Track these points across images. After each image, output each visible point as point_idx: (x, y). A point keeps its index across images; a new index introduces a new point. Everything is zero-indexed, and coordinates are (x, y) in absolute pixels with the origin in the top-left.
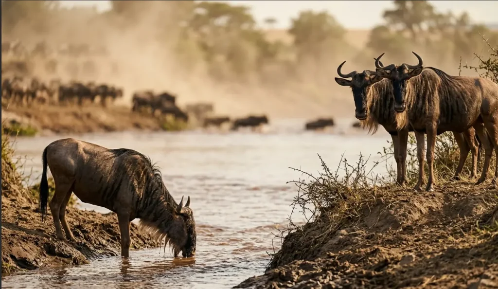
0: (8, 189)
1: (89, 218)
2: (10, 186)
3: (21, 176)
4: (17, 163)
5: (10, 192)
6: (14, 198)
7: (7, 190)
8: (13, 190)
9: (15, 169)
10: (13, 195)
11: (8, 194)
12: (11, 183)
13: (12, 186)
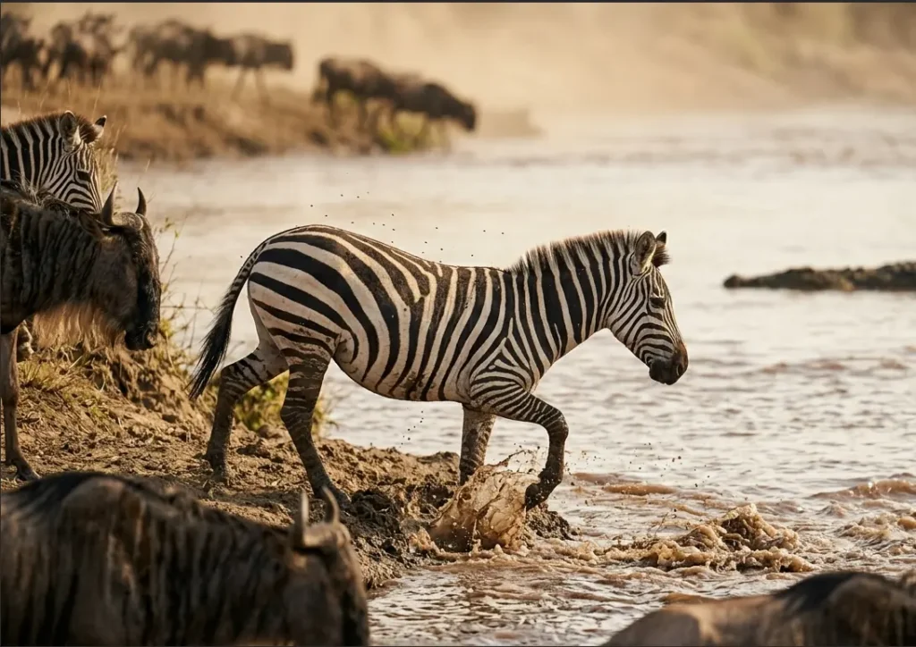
0: (154, 389)
1: (384, 469)
2: (160, 381)
3: (187, 352)
4: (173, 318)
5: (160, 397)
6: (169, 411)
7: (151, 393)
8: (167, 393)
9: (171, 335)
10: (170, 406)
11: (154, 401)
12: (162, 371)
13: (165, 379)
